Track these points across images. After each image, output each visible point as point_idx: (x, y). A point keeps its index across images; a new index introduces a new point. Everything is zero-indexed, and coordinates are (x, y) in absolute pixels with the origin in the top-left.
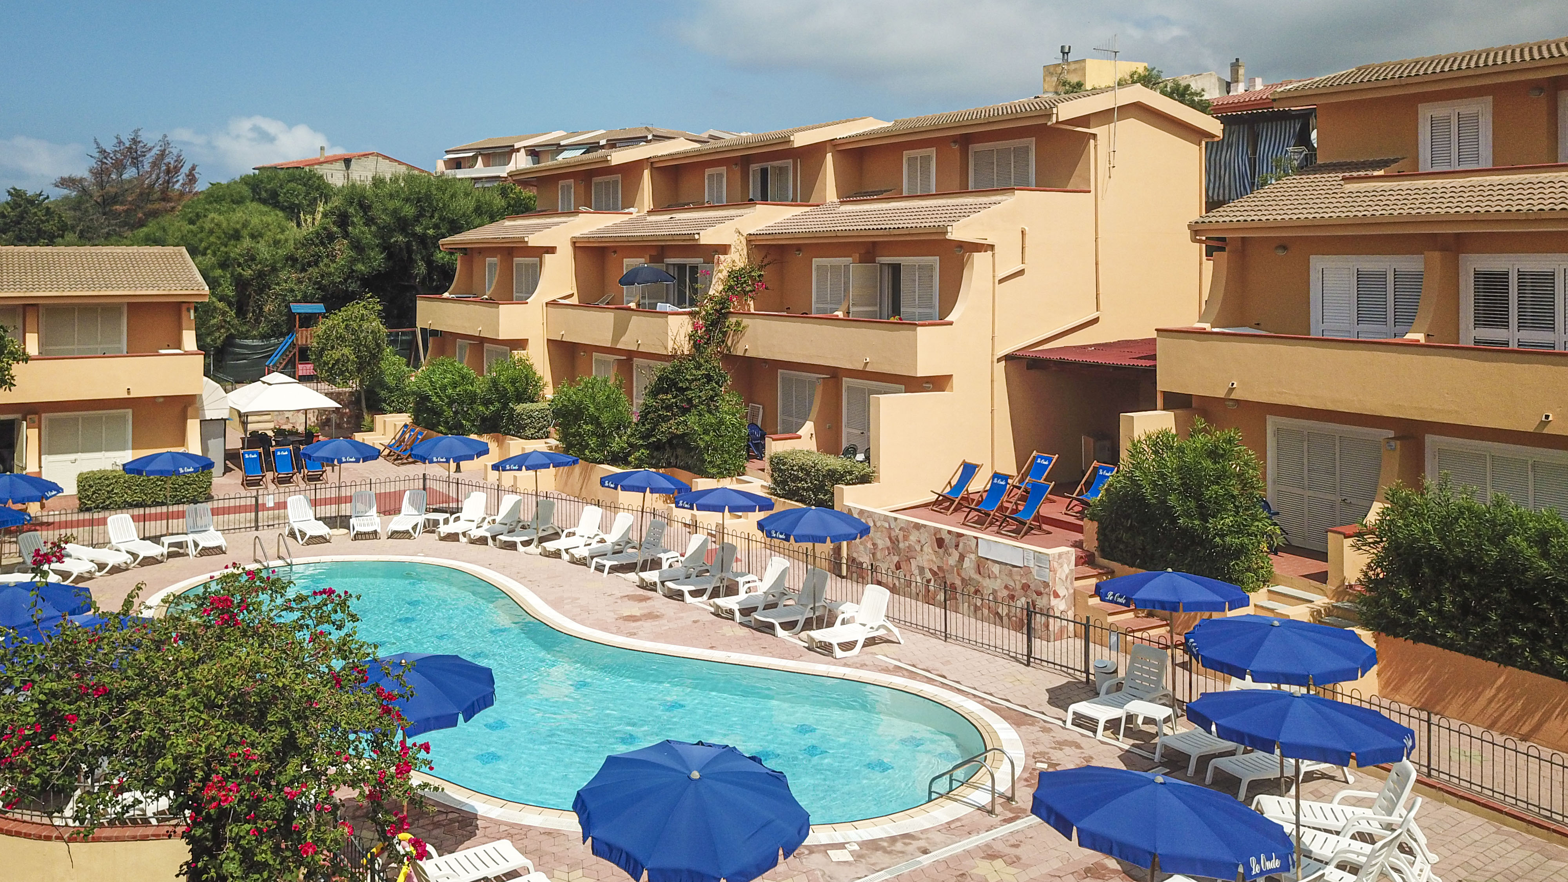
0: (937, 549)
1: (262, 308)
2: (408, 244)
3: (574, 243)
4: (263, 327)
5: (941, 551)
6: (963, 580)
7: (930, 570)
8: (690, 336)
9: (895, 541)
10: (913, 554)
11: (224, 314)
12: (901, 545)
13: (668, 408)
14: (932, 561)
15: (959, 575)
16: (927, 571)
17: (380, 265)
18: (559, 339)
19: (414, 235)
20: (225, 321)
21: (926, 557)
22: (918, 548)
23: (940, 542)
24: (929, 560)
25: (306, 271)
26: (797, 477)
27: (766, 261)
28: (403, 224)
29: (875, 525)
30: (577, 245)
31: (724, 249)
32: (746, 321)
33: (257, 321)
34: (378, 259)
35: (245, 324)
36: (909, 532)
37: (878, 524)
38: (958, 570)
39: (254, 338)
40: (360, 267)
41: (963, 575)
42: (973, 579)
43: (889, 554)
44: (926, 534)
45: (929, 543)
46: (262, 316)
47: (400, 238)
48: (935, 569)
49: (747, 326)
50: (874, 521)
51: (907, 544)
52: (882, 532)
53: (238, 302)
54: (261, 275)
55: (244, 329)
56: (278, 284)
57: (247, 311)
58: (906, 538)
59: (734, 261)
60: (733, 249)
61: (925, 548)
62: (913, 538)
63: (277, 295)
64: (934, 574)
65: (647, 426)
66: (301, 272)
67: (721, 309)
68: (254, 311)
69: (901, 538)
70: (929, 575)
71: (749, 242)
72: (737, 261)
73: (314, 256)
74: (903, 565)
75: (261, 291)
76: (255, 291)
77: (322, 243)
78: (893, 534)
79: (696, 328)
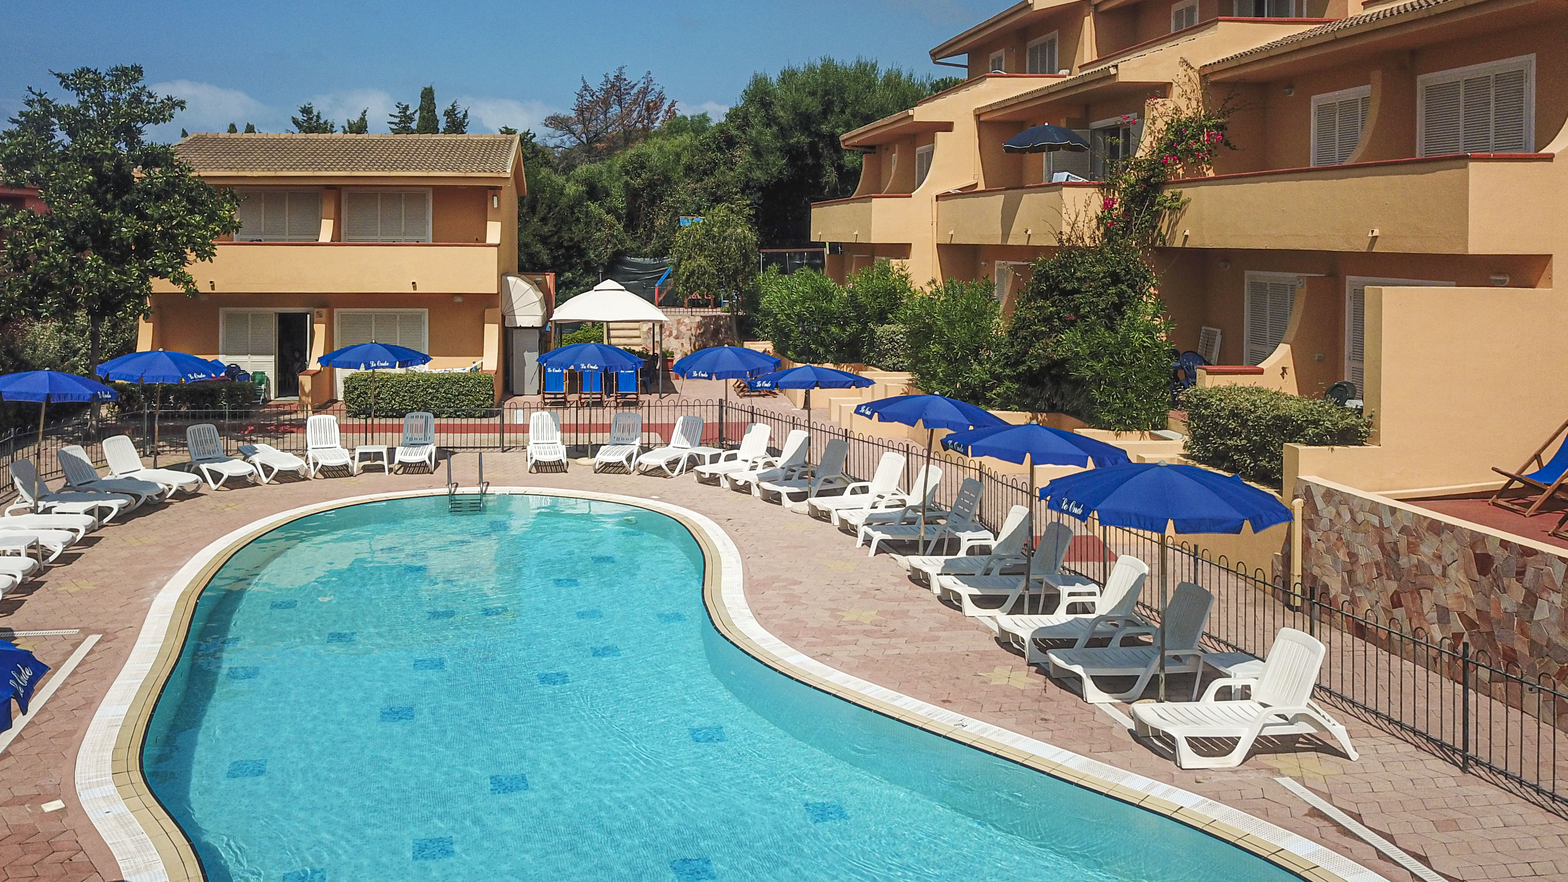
0: (1477, 577)
1: (653, 223)
2: (813, 146)
3: (978, 116)
4: (654, 243)
5: (1485, 581)
6: (1532, 644)
7: (1461, 615)
8: (1100, 220)
9: (1390, 552)
10: (1427, 580)
11: (611, 227)
12: (1403, 561)
13: (1048, 320)
14: (1465, 597)
15: (1523, 632)
16: (1454, 617)
17: (780, 172)
18: (948, 242)
19: (820, 135)
20: (612, 236)
21: (1452, 589)
22: (1437, 570)
23: (1484, 563)
24: (1458, 596)
25: (702, 180)
26: (1225, 428)
27: (1229, 105)
28: (805, 121)
29: (1353, 519)
30: (982, 119)
31: (1162, 90)
32: (1187, 192)
33: (649, 238)
34: (778, 163)
35: (634, 239)
36: (1419, 537)
37: (1360, 517)
38: (1520, 623)
39: (645, 256)
40: (757, 174)
41: (1533, 633)
42: (1557, 645)
43: (1380, 575)
44: (1455, 545)
45: (1461, 561)
46: (654, 231)
47: (800, 139)
48: (1473, 615)
49: (1189, 200)
50: (1351, 512)
51: (1414, 559)
52: (1366, 532)
53: (629, 214)
54: (651, 185)
55: (634, 245)
56: (671, 195)
57: (637, 226)
58: (1412, 548)
59: (1177, 110)
60: (1176, 91)
61: (1452, 571)
62: (1426, 550)
63: (669, 207)
64: (1470, 624)
65: (1017, 348)
66: (697, 182)
67: (1151, 177)
68: (645, 227)
69: (1402, 545)
70: (1457, 625)
71: (1203, 77)
72: (1184, 108)
73: (710, 163)
74: (1406, 599)
75: (652, 202)
76: (645, 202)
77: (719, 149)
78: (1387, 538)
79: (1108, 205)
